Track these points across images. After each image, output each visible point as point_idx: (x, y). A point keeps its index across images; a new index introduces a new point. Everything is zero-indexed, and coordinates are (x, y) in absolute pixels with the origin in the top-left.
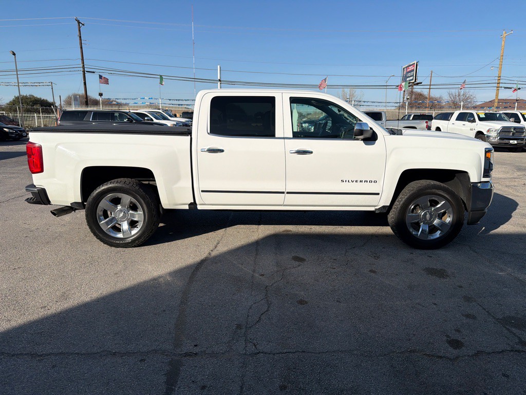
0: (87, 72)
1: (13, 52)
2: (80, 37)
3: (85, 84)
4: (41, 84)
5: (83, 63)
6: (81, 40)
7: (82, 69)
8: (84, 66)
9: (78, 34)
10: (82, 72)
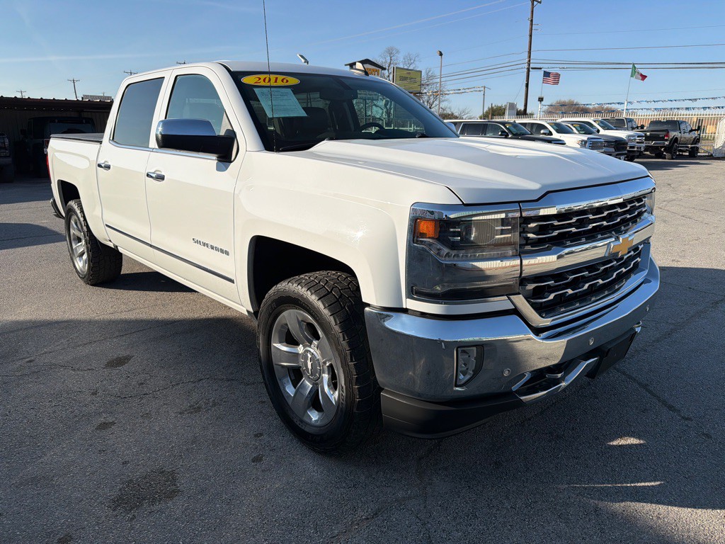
0: (532, 68)
1: (440, 52)
2: (532, 21)
3: (527, 85)
4: (472, 90)
5: (530, 57)
6: (532, 24)
7: (526, 66)
8: (529, 61)
9: (530, 16)
10: (526, 70)
